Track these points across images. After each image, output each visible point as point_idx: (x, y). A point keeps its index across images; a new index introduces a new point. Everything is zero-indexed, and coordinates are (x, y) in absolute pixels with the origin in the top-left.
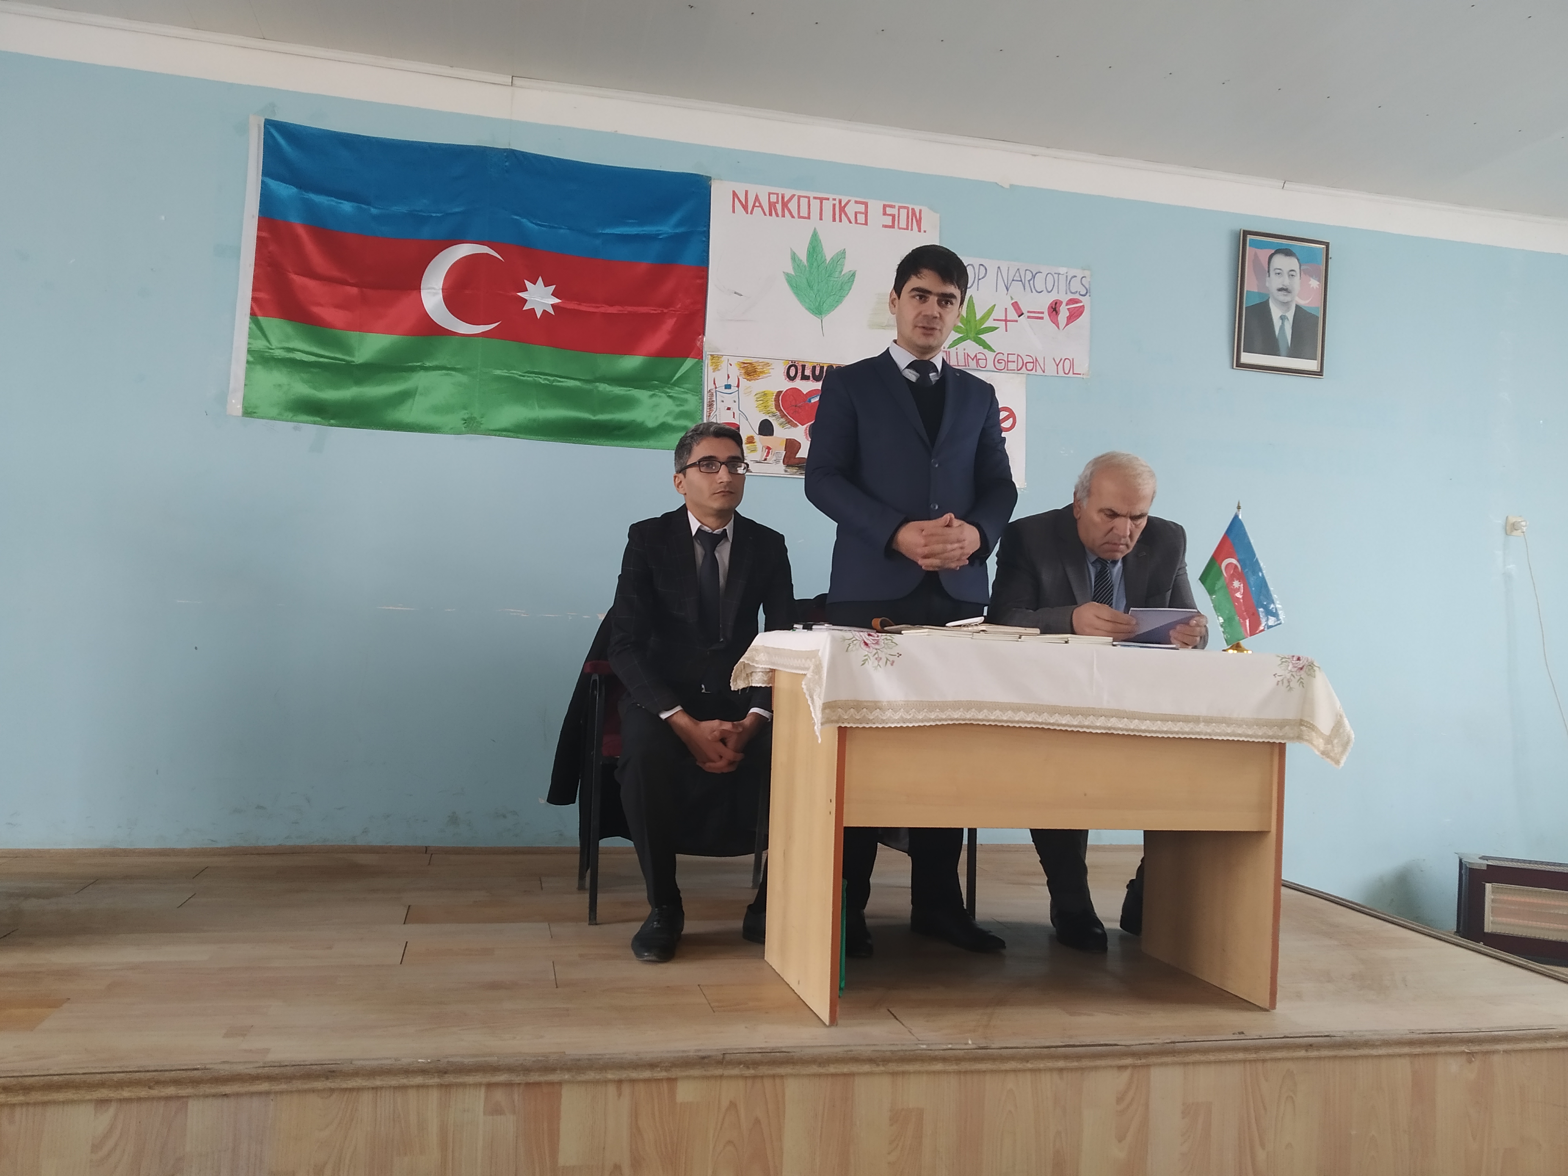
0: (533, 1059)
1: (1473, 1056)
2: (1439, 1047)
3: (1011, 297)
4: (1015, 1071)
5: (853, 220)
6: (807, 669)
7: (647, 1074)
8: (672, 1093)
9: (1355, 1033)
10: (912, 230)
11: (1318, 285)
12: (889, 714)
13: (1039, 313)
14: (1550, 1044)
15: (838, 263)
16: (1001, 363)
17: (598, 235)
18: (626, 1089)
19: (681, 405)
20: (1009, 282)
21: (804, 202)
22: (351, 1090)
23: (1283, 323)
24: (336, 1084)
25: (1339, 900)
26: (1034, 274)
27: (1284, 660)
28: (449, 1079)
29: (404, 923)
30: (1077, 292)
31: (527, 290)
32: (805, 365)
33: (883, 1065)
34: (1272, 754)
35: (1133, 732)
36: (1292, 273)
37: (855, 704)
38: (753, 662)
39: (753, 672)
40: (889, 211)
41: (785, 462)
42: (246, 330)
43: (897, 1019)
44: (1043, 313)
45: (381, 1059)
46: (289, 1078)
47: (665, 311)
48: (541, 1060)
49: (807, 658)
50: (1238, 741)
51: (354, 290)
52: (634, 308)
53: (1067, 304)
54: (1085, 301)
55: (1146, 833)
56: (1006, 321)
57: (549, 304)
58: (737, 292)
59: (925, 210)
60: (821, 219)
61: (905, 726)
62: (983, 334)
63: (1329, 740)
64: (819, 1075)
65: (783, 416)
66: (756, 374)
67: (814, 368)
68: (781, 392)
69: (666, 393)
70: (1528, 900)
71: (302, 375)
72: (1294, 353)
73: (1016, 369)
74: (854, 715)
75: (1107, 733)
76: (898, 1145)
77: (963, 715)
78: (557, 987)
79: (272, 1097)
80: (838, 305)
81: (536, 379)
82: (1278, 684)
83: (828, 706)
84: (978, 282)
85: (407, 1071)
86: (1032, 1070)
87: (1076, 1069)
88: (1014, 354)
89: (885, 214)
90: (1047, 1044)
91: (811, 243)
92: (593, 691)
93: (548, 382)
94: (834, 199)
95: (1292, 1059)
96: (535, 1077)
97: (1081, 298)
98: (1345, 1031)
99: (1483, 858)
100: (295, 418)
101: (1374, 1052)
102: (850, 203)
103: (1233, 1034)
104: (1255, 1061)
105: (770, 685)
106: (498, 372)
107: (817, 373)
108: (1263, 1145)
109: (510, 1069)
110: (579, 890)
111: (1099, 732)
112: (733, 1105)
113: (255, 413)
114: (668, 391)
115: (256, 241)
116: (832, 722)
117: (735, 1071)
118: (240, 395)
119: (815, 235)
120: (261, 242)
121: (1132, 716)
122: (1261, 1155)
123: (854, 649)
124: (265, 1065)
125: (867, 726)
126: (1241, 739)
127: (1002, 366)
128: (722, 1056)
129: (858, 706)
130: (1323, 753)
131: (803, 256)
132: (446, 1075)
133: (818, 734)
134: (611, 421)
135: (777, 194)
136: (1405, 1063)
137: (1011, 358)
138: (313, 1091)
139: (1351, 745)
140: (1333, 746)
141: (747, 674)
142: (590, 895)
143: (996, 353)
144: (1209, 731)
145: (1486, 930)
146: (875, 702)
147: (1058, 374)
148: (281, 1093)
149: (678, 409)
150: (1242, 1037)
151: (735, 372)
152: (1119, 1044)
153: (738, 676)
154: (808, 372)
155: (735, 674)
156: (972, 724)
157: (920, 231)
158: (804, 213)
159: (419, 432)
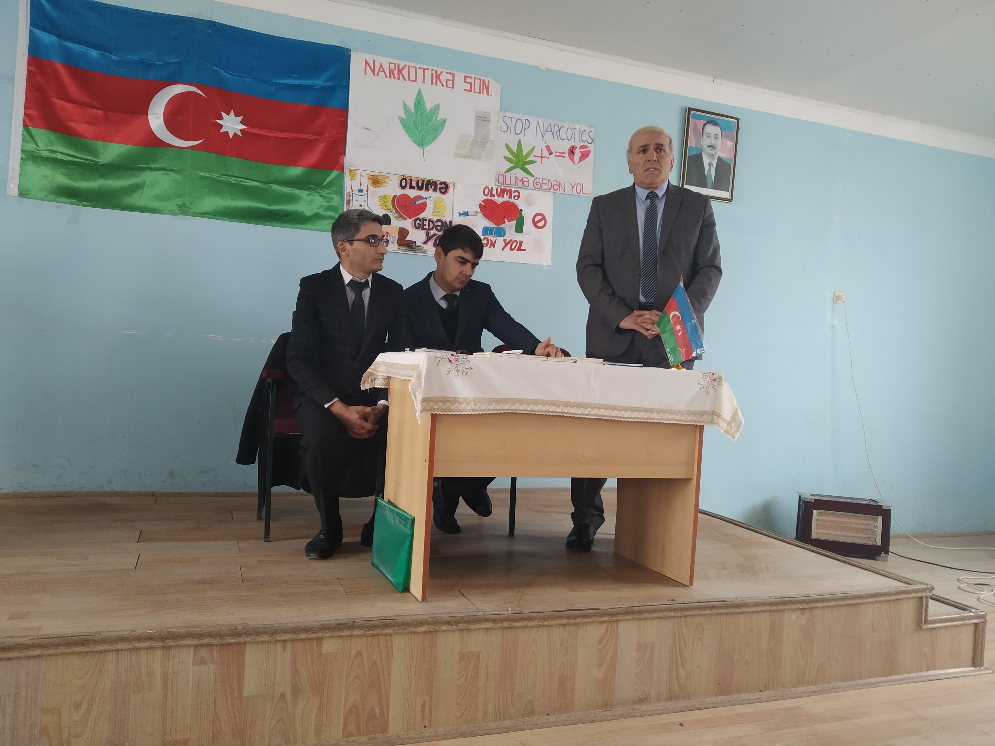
0: (227, 628)
1: (805, 611)
2: (786, 606)
3: (545, 142)
4: (537, 626)
5: (445, 85)
6: (412, 376)
7: (303, 636)
8: (320, 647)
9: (738, 599)
10: (483, 94)
11: (732, 145)
12: (464, 406)
13: (562, 153)
14: (846, 602)
15: (435, 113)
16: (538, 184)
17: (272, 84)
18: (289, 646)
19: (329, 202)
20: (544, 132)
21: (412, 70)
22: (100, 652)
23: (710, 168)
24: (89, 648)
25: (730, 520)
26: (560, 128)
27: (705, 375)
28: (168, 643)
29: (138, 542)
30: (586, 141)
31: (223, 119)
32: (412, 179)
33: (456, 626)
34: (695, 431)
35: (614, 418)
36: (717, 136)
37: (442, 399)
38: (376, 372)
39: (376, 378)
40: (468, 80)
41: (398, 243)
42: (20, 137)
43: (465, 596)
44: (564, 153)
45: (120, 631)
46: (55, 646)
47: (319, 138)
48: (232, 629)
49: (412, 369)
50: (676, 424)
51: (100, 112)
52: (297, 134)
53: (580, 149)
54: (591, 147)
55: (618, 480)
56: (542, 157)
57: (238, 129)
58: (367, 127)
59: (491, 81)
60: (424, 82)
61: (473, 413)
62: (526, 165)
63: (729, 424)
64: (415, 633)
65: (397, 212)
66: (380, 183)
67: (418, 181)
68: (396, 196)
69: (318, 193)
70: (836, 519)
71: (62, 170)
72: (716, 186)
73: (547, 189)
74: (441, 407)
75: (598, 419)
76: (464, 674)
77: (511, 407)
78: (243, 582)
79: (43, 658)
80: (434, 141)
81: (229, 179)
82: (700, 390)
83: (424, 400)
84: (525, 131)
85: (139, 639)
86: (547, 626)
87: (574, 624)
88: (546, 179)
89: (465, 82)
90: (557, 610)
91: (417, 98)
92: (267, 390)
93: (237, 182)
94: (433, 70)
95: (702, 615)
96: (228, 640)
97: (588, 145)
98: (733, 598)
99: (812, 495)
100: (57, 200)
101: (749, 610)
102: (443, 73)
103: (668, 601)
104: (681, 617)
105: (387, 387)
106: (202, 174)
107: (420, 185)
108: (683, 667)
109: (210, 635)
110: (258, 520)
111: (593, 418)
112: (359, 654)
113: (27, 195)
114: (320, 191)
115: (26, 73)
116: (427, 410)
117: (361, 632)
118: (16, 181)
119: (419, 93)
120: (30, 75)
121: (613, 408)
122: (682, 672)
123: (442, 364)
124: (38, 638)
125: (450, 413)
126: (677, 423)
127: (538, 186)
128: (352, 623)
129: (444, 400)
130: (725, 431)
131: (411, 106)
132: (167, 640)
133: (418, 418)
134: (281, 210)
135: (395, 64)
136: (767, 615)
137: (544, 181)
138: (73, 653)
139: (742, 427)
140: (731, 427)
141: (372, 380)
142: (265, 522)
143: (535, 178)
144: (658, 417)
145: (812, 537)
146: (455, 398)
147: (573, 193)
148: (50, 655)
149: (326, 204)
150: (673, 602)
151: (366, 182)
152: (600, 608)
153: (366, 381)
154: (414, 184)
155: (364, 379)
156: (516, 413)
157: (488, 95)
158: (412, 77)
159: (146, 212)
